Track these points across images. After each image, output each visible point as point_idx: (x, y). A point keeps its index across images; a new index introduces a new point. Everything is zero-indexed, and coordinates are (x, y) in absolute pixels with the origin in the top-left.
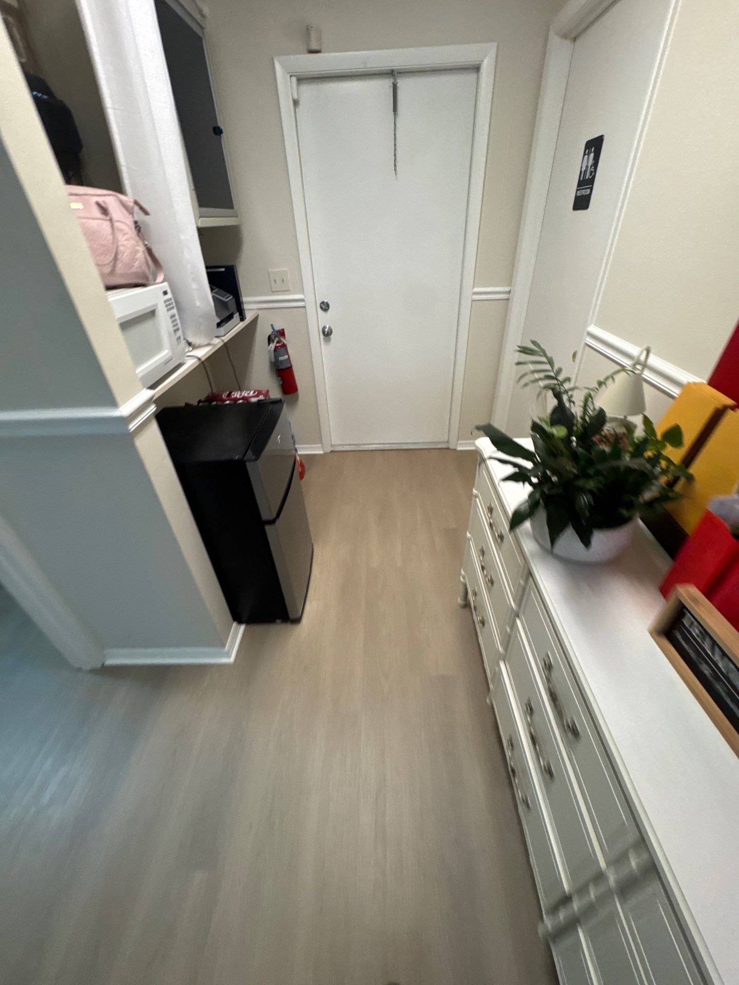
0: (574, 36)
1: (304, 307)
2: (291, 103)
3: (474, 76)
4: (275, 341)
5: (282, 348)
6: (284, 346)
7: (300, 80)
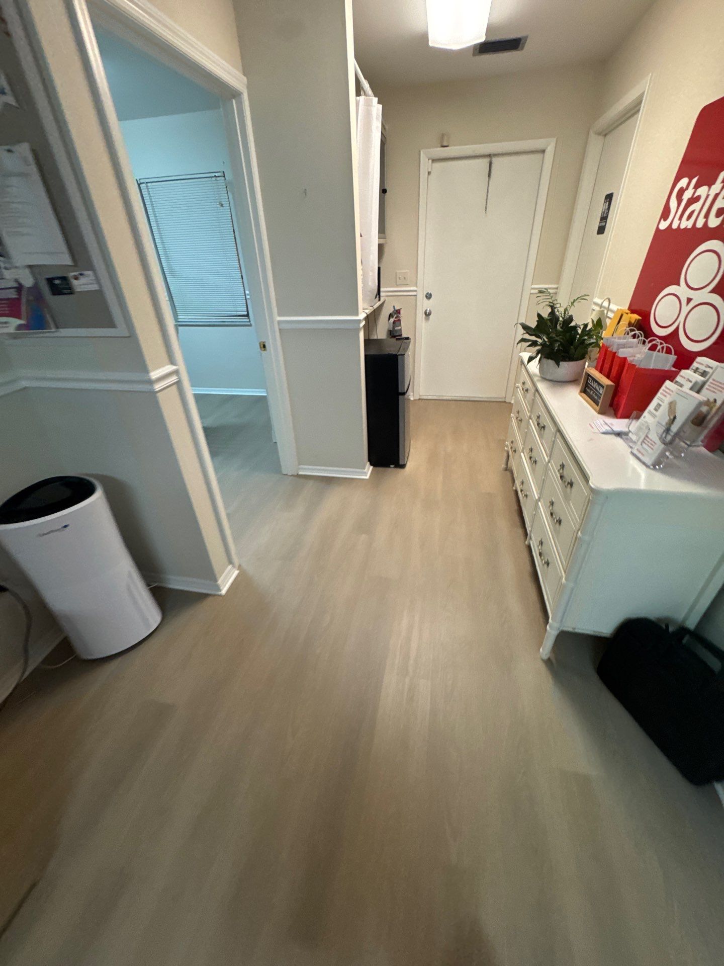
0: (605, 133)
1: (416, 295)
2: (427, 173)
3: (542, 155)
4: (395, 317)
5: (398, 322)
6: (399, 320)
7: (434, 161)
